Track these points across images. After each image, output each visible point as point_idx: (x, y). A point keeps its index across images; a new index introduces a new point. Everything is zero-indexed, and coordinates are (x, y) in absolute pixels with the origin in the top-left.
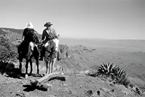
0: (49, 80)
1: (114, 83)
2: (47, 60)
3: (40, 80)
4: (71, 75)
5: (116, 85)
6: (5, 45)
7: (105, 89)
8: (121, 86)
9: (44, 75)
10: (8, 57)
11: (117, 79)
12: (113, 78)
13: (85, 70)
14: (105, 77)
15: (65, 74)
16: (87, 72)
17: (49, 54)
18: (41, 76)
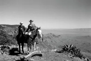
0: (32, 57)
1: (73, 56)
2: (30, 44)
3: (26, 57)
4: (45, 53)
5: (75, 58)
6: (4, 35)
8: (77, 58)
9: (28, 53)
10: (6, 43)
11: (75, 54)
12: (72, 53)
13: (54, 49)
14: (67, 53)
15: (42, 52)
18: (26, 54)
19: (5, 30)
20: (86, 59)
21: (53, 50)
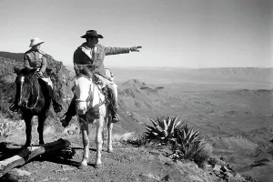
5: (179, 163)
11: (181, 149)
20: (217, 168)
21: (117, 137)
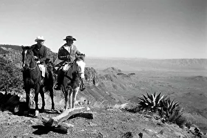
0: (69, 119)
1: (163, 121)
3: (56, 118)
4: (100, 111)
5: (166, 124)
7: (150, 130)
8: (173, 125)
9: (61, 111)
11: (167, 115)
12: (161, 114)
13: (120, 103)
14: (149, 114)
15: (92, 110)
16: (123, 106)
17: (70, 81)
18: (57, 113)
19: (9, 58)
20: (192, 129)
21: (117, 106)
